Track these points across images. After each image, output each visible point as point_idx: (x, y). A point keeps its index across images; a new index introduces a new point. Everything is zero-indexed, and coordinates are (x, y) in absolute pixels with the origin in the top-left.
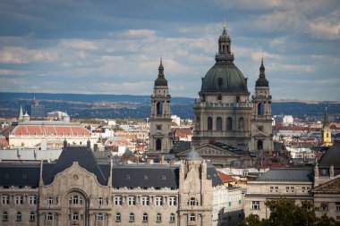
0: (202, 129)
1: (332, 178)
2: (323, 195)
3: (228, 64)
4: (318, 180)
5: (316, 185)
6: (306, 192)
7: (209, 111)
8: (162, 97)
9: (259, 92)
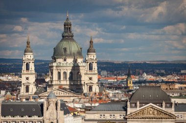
0: (54, 79)
1: (138, 109)
2: (132, 120)
3: (70, 39)
4: (130, 110)
5: (128, 113)
6: (122, 117)
7: (58, 68)
8: (29, 60)
9: (89, 56)
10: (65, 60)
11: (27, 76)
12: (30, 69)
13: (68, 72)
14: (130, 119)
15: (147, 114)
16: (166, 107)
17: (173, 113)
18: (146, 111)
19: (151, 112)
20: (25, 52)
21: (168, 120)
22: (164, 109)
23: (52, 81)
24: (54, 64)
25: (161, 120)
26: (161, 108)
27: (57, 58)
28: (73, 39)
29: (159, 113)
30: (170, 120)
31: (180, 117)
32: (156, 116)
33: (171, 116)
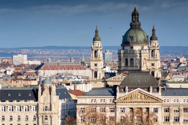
1: (127, 93)
4: (119, 95)
5: (118, 97)
14: (119, 104)
15: (135, 99)
16: (153, 91)
17: (160, 97)
18: (134, 96)
19: (139, 97)
25: (148, 104)
29: (147, 97)
30: (157, 104)
31: (166, 101)
32: (144, 100)
33: (157, 100)
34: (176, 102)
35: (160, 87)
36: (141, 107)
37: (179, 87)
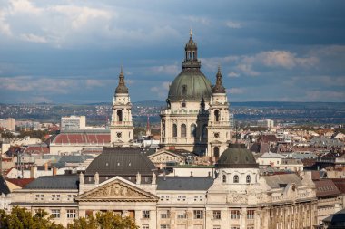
0: (167, 136)
1: (97, 185)
2: (88, 203)
3: (194, 71)
4: (83, 187)
5: (81, 192)
6: (71, 200)
7: (174, 118)
8: (122, 105)
9: (215, 98)
10: (184, 105)
11: (119, 131)
12: (123, 120)
13: (189, 125)
14: (84, 203)
15: (111, 195)
16: (143, 182)
17: (154, 192)
18: (109, 190)
19: (117, 192)
20: (117, 92)
21: (145, 203)
22: (138, 185)
23: (163, 139)
24: (167, 112)
25: (133, 203)
26: (134, 185)
27: (173, 102)
28: (200, 72)
29: (131, 192)
30: (149, 203)
31: (165, 199)
32: (126, 197)
33: (149, 197)
34: (181, 201)
35: (154, 175)
36: (122, 208)
37: (189, 175)
